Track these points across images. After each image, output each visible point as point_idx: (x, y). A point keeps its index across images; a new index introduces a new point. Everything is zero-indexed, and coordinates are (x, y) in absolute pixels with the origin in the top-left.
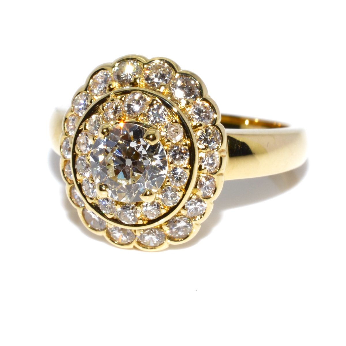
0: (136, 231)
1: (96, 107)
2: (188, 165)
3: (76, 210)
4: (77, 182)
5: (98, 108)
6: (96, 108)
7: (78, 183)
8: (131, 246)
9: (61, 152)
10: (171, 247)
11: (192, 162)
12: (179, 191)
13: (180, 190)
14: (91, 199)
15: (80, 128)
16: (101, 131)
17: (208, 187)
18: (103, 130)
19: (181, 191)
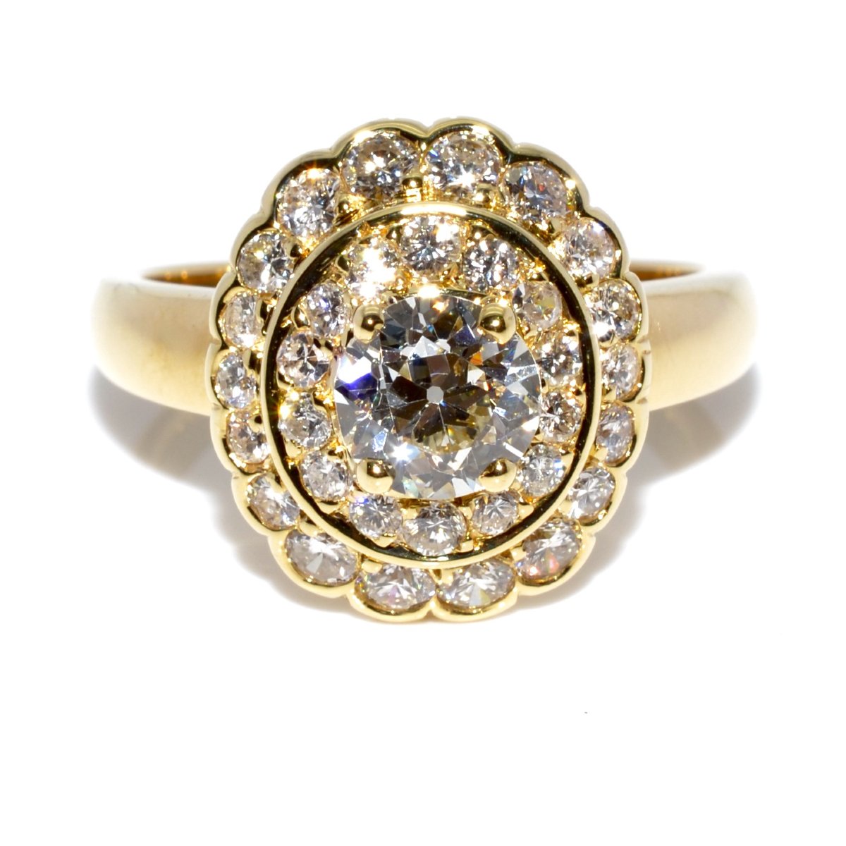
0: (442, 572)
1: (324, 263)
2: (582, 386)
3: (265, 538)
4: (285, 464)
5: (328, 267)
6: (323, 266)
7: (290, 467)
8: (422, 613)
9: (216, 394)
10: (523, 602)
11: (588, 375)
12: (563, 455)
13: (564, 452)
14: (330, 503)
15: (284, 325)
16: (361, 322)
17: (617, 437)
18: (365, 319)
19: (567, 453)
